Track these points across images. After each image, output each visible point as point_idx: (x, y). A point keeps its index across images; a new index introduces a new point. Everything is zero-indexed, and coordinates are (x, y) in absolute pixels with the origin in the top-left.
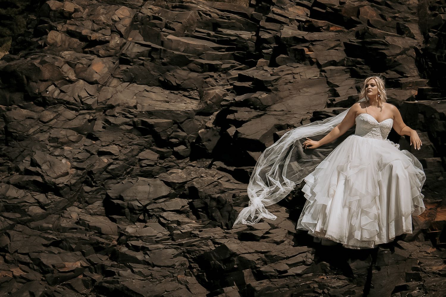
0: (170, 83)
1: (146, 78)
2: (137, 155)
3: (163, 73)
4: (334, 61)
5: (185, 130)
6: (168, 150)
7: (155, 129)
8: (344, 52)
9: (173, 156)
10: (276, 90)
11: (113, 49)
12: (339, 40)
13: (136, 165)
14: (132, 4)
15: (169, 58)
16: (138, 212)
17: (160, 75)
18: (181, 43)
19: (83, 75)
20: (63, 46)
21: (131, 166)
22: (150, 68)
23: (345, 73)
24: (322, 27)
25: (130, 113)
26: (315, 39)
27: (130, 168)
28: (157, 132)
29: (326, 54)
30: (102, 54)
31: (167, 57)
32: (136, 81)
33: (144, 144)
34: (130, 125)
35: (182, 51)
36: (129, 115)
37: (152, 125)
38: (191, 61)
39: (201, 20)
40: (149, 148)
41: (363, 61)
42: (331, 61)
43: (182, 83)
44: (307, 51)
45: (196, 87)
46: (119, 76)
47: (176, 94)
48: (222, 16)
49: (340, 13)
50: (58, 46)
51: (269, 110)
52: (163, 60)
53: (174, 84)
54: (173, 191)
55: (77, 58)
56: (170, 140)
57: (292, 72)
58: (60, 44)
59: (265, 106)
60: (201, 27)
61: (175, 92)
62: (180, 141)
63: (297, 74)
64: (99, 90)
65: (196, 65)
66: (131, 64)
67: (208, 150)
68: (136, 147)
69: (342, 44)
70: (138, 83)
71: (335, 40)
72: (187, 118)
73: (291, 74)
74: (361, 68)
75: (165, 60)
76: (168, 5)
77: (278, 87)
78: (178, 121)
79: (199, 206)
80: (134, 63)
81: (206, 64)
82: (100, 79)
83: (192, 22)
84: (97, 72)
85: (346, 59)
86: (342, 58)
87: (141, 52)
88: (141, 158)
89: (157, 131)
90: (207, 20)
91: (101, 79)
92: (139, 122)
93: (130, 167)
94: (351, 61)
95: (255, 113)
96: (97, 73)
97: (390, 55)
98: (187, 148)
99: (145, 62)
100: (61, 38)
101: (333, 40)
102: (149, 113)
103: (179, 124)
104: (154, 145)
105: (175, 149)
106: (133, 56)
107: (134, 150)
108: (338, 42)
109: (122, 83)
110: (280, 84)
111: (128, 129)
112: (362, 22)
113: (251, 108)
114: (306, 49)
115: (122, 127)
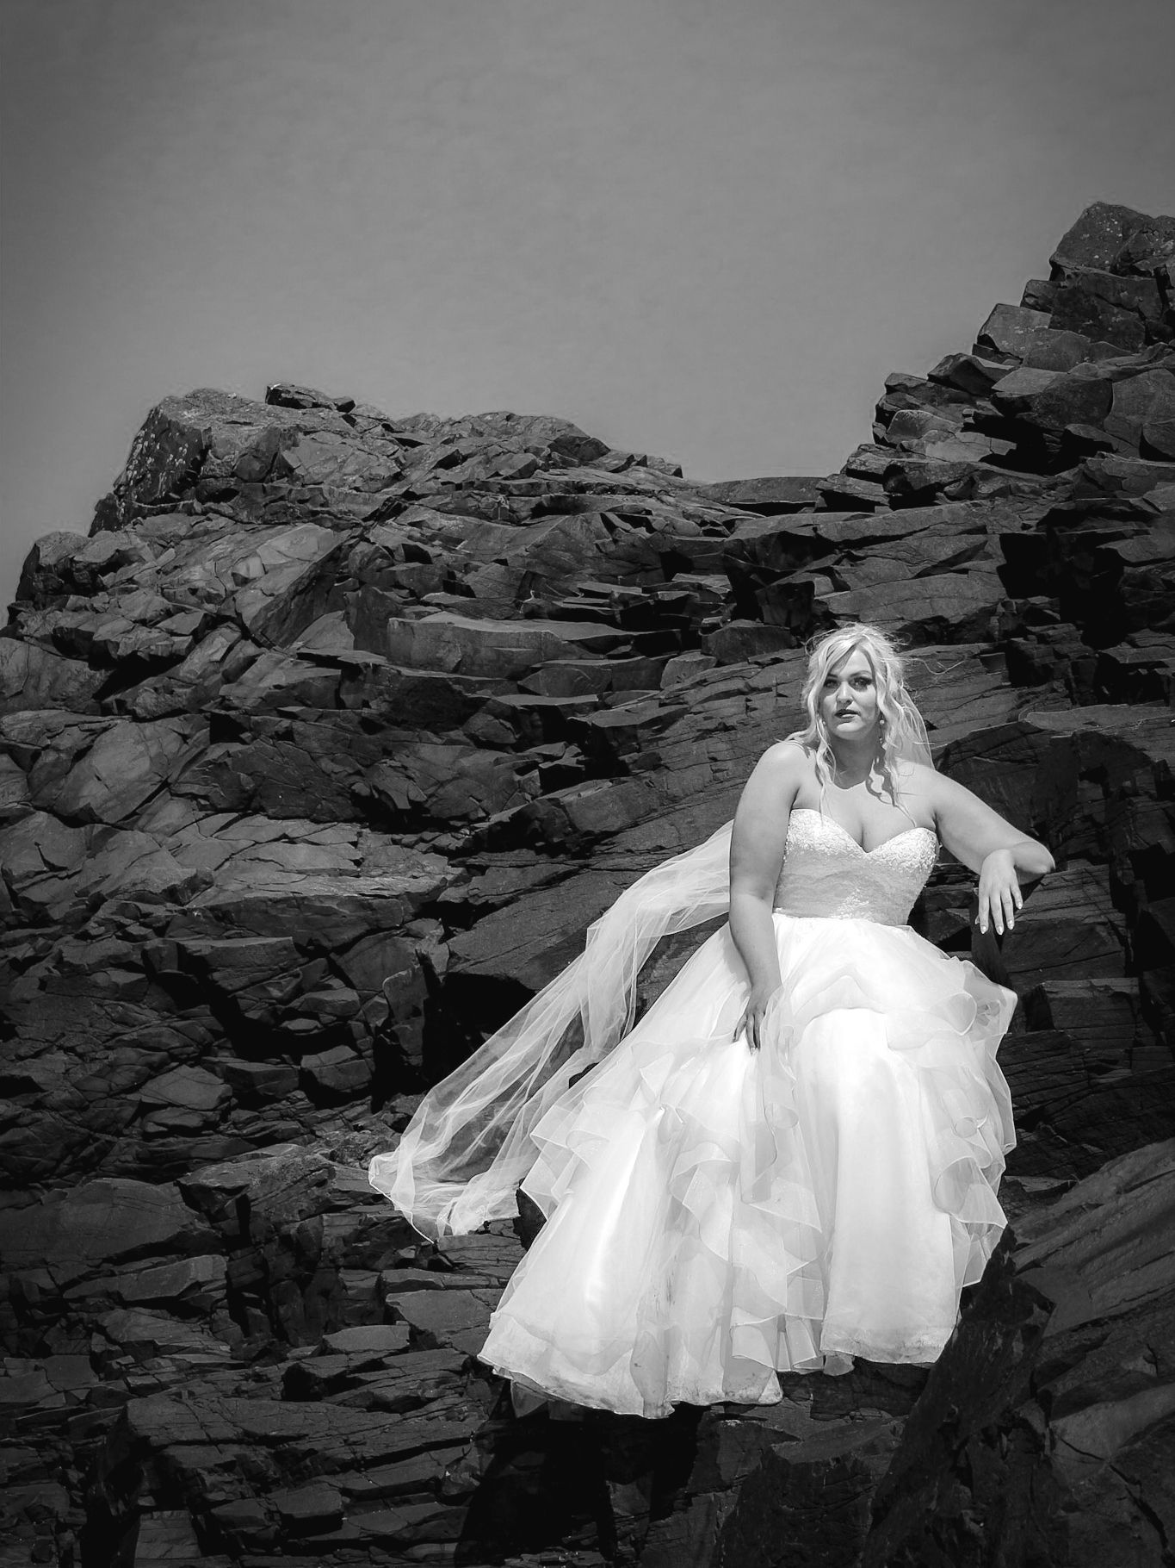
0: (389, 803)
1: (303, 789)
2: (133, 1089)
3: (369, 764)
4: (939, 620)
5: (355, 982)
6: (281, 1067)
7: (216, 975)
8: (996, 578)
9: (300, 1094)
10: (656, 764)
11: (188, 684)
12: (982, 530)
13: (126, 1132)
14: (340, 512)
15: (386, 696)
16: (39, 1314)
17: (358, 773)
18: (448, 635)
19: (49, 792)
20: (31, 692)
21: (97, 1135)
22: (315, 745)
23: (981, 667)
24: (940, 486)
25: (143, 918)
26: (868, 534)
27: (96, 1144)
28: (226, 992)
29: (907, 593)
30: (146, 709)
31: (381, 693)
32: (264, 803)
33: (164, 1040)
34: (130, 967)
35: (453, 665)
36: (135, 929)
37: (202, 959)
38: (478, 704)
39: (612, 548)
40: (195, 1061)
41: (1052, 606)
42: (924, 622)
43: (430, 796)
44: (823, 589)
45: (484, 811)
46: (196, 789)
47: (407, 846)
48: (713, 524)
49: (1024, 415)
50: (7, 695)
51: (603, 853)
52: (365, 710)
53: (403, 804)
54: (203, 1226)
55: (49, 730)
56: (285, 1024)
57: (747, 685)
58: (16, 686)
59: (589, 833)
60: (616, 576)
61: (409, 838)
62: (325, 1025)
63: (768, 690)
64: (94, 848)
65: (497, 717)
66: (246, 735)
67: (408, 1055)
68: (130, 1054)
69: (994, 546)
70: (271, 811)
71: (961, 528)
72: (366, 927)
73: (740, 692)
74: (1042, 639)
75: (376, 707)
76: (515, 506)
77: (662, 753)
78: (326, 943)
79: (246, 1279)
80: (256, 730)
81: (531, 709)
82: (106, 801)
83: (567, 557)
84: (103, 775)
85: (1001, 609)
86: (982, 605)
87: (294, 686)
88: (146, 1100)
89: (225, 984)
90: (634, 546)
91: (110, 804)
92: (164, 954)
93: (97, 1140)
94: (1013, 615)
95: (545, 868)
96: (99, 779)
97: (1144, 559)
98: (360, 1057)
99: (298, 726)
100: (21, 665)
101: (953, 529)
102: (217, 917)
103: (332, 955)
104: (221, 1047)
105: (308, 1062)
106: (250, 703)
107: (118, 1066)
108: (980, 538)
109: (207, 816)
110: (672, 739)
111: (116, 984)
112: (1115, 444)
113: (539, 851)
114: (822, 584)
115: (100, 978)
